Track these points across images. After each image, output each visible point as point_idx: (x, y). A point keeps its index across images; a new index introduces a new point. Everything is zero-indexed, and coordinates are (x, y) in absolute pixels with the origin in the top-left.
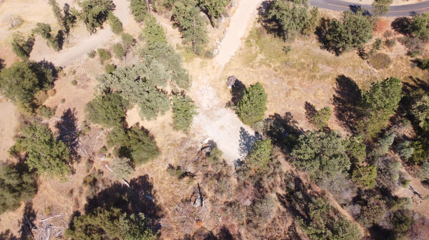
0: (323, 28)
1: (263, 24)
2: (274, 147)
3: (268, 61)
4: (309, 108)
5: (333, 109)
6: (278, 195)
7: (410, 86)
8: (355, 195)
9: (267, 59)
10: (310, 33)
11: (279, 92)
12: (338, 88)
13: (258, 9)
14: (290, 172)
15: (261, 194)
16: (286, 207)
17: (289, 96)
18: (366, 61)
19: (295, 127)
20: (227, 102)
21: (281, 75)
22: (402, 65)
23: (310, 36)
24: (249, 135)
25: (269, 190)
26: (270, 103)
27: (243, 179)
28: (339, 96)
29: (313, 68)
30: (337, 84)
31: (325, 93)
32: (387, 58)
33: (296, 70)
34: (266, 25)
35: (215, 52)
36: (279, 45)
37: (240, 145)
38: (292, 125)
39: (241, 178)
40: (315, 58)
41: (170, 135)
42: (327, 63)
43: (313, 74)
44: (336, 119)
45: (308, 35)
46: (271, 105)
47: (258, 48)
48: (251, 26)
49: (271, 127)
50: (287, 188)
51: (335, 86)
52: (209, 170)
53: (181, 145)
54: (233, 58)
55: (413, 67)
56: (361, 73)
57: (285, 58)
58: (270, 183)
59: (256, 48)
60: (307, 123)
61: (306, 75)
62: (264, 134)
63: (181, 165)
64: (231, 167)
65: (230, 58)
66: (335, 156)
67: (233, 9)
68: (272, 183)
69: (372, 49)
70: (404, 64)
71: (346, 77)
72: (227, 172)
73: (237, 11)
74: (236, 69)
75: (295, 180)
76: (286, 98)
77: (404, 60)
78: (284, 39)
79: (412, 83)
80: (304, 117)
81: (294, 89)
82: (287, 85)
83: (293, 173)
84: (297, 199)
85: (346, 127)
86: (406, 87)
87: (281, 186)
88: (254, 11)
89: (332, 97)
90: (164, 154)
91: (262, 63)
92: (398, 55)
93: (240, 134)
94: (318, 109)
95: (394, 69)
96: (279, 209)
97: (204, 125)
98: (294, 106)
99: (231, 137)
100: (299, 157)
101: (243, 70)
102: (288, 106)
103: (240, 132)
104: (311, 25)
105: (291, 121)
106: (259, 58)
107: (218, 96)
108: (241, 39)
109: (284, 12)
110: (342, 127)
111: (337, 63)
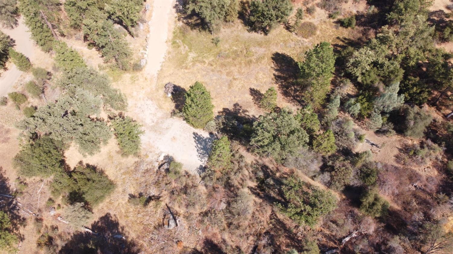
0: (244, 12)
1: (185, 21)
2: (232, 142)
3: (200, 58)
4: (255, 94)
5: (277, 88)
6: (251, 188)
7: (340, 46)
8: (321, 164)
9: (199, 56)
10: (233, 19)
11: (221, 86)
12: (275, 66)
13: (174, 7)
14: (254, 162)
15: (234, 193)
16: (261, 197)
17: (232, 88)
18: (294, 33)
19: (247, 117)
20: (171, 111)
21: (218, 69)
22: (328, 29)
23: (235, 22)
24: (204, 137)
25: (240, 186)
26: (216, 100)
27: (211, 185)
28: (280, 74)
29: (247, 53)
30: (273, 62)
31: (265, 74)
32: (312, 25)
33: (230, 60)
34: (188, 21)
35: (143, 63)
36: (206, 38)
37: (198, 151)
38: (243, 115)
39: (208, 183)
40: (245, 42)
41: (120, 163)
42: (259, 45)
43: (249, 59)
44: (283, 97)
45: (233, 22)
46: (217, 102)
47: (187, 47)
48: (173, 26)
49: (223, 123)
50: (257, 178)
51: (273, 66)
52: (173, 186)
53: (136, 170)
54: (163, 64)
55: (337, 28)
56: (293, 46)
57: (217, 50)
58: (239, 179)
59: (185, 47)
60: (257, 109)
61: (242, 61)
62: (218, 133)
63: (142, 191)
64: (195, 176)
65: (161, 64)
66: (292, 132)
67: (148, 13)
68: (241, 179)
69: (296, 20)
70: (329, 27)
71: (280, 53)
72: (192, 182)
73: (154, 14)
74: (170, 75)
75: (262, 168)
76: (230, 90)
77: (328, 24)
78: (210, 31)
79: (341, 43)
80: (252, 104)
81: (235, 79)
82: (226, 77)
83: (258, 162)
84: (269, 186)
85: (294, 102)
86: (337, 48)
87: (251, 178)
88: (171, 10)
89: (273, 77)
90: (120, 186)
91: (195, 61)
92: (321, 20)
93: (194, 140)
94: (263, 92)
95: (321, 34)
96: (255, 202)
97: (154, 142)
98: (240, 96)
99: (185, 145)
100: (259, 144)
101: (178, 74)
102: (234, 97)
103: (194, 138)
104: (232, 11)
105: (241, 111)
106: (190, 57)
107: (160, 107)
108: (166, 42)
109: (202, 4)
110: (291, 103)
111: (268, 42)
